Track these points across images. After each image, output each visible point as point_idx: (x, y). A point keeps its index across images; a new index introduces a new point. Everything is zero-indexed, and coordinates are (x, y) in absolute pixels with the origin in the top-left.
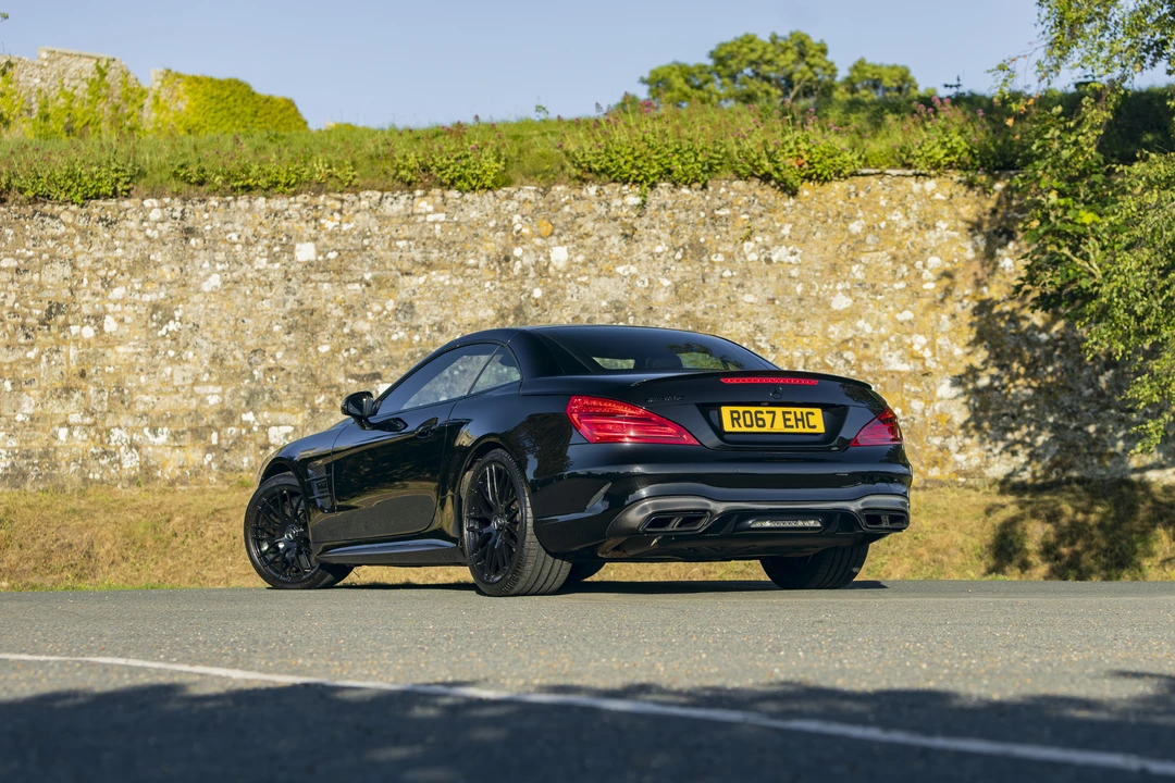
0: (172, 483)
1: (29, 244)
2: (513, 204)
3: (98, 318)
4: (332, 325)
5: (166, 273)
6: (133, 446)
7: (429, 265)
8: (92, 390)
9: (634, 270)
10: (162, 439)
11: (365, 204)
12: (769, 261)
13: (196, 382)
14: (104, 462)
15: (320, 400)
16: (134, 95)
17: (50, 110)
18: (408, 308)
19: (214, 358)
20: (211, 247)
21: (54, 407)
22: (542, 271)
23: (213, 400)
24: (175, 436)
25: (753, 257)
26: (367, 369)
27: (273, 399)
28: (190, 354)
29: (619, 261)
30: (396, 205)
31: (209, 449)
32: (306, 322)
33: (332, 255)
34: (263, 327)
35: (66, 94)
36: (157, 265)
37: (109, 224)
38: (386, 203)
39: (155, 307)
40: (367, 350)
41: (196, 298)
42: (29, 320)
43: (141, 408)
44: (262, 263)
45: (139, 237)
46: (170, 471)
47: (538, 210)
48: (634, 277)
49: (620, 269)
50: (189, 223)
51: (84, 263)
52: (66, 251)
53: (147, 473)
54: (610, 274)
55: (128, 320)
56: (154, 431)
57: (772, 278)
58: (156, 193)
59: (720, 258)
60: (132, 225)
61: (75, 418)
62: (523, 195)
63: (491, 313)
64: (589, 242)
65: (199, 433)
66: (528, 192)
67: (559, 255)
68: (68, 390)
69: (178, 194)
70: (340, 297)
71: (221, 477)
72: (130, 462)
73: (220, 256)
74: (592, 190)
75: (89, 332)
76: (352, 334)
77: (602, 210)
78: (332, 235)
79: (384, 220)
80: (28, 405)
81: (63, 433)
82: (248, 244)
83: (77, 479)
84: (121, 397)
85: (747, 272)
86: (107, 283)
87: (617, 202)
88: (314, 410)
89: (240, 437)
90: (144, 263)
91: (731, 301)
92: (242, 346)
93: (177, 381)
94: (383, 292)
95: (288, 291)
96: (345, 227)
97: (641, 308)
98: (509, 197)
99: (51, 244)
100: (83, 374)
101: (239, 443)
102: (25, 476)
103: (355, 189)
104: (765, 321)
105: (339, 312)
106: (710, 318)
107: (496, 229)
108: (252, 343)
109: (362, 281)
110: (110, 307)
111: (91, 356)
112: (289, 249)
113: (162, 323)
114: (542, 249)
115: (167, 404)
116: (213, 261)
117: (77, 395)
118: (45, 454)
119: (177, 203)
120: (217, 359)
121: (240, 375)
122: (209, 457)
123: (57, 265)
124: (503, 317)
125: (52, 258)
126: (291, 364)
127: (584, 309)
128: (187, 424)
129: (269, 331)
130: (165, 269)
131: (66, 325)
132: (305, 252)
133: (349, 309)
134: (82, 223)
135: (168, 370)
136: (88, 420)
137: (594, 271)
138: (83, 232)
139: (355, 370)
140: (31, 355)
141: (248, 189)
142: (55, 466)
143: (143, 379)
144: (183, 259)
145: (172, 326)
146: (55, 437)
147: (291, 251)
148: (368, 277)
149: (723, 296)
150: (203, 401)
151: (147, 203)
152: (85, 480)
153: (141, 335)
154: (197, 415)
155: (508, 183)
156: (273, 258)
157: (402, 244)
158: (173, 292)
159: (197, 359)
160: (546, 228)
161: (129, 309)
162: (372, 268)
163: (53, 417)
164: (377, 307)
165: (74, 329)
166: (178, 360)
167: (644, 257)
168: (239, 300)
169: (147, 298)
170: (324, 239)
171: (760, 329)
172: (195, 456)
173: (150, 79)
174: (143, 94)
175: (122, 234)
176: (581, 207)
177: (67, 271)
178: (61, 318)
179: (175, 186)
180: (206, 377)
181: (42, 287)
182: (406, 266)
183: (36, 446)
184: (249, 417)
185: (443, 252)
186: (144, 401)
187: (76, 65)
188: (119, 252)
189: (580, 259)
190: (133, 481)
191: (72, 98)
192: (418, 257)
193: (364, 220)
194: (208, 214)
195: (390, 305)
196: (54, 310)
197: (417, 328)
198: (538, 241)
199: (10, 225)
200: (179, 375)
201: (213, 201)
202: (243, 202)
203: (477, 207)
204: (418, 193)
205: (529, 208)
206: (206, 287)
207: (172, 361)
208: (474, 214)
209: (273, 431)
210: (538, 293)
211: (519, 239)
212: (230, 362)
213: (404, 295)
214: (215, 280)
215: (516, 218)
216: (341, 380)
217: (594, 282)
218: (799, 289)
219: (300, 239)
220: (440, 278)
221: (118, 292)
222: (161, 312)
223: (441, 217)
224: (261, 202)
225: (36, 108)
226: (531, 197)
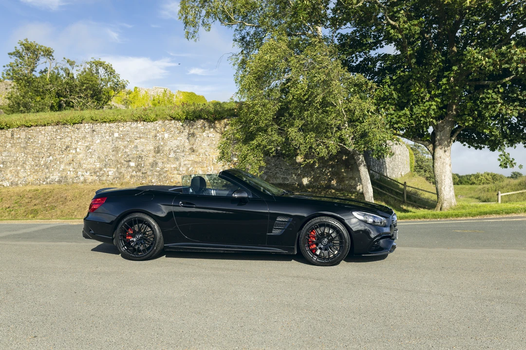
0: (90, 183)
1: (63, 133)
2: (157, 125)
3: (76, 149)
4: (121, 150)
5: (89, 139)
6: (82, 175)
7: (140, 138)
8: (75, 163)
9: (181, 138)
10: (88, 174)
11: (128, 125)
12: (208, 137)
13: (95, 162)
14: (77, 178)
15: (119, 166)
16: (172, 96)
17: (155, 99)
18: (136, 147)
19: (98, 157)
20: (98, 134)
21: (67, 167)
22: (163, 139)
23: (98, 166)
24: (91, 173)
25: (205, 136)
26: (128, 159)
27: (110, 166)
28: (93, 156)
29: (178, 137)
30: (134, 125)
31: (97, 176)
32: (116, 150)
33: (121, 136)
34: (108, 151)
35: (158, 96)
36: (87, 138)
37: (78, 129)
38: (132, 125)
39: (87, 146)
40: (128, 156)
41: (95, 145)
42: (63, 149)
43: (84, 167)
44: (108, 137)
45: (84, 132)
46: (90, 180)
47: (162, 126)
48: (181, 140)
49: (178, 138)
50: (94, 129)
51: (73, 137)
52: (70, 135)
53: (85, 181)
54: (176, 140)
55: (82, 149)
56: (86, 172)
57: (209, 140)
58: (87, 123)
59: (198, 136)
60: (83, 129)
61: (71, 169)
62: (159, 123)
63: (153, 148)
64: (172, 133)
65: (95, 173)
66: (160, 122)
67: (166, 135)
68: (70, 164)
69: (91, 123)
70: (123, 144)
71: (99, 182)
72: (82, 179)
73: (100, 136)
74: (173, 121)
75: (74, 152)
76: (125, 152)
77: (175, 126)
78: (121, 131)
79: (131, 128)
80: (62, 167)
81: (69, 172)
82: (105, 133)
83: (71, 182)
84: (80, 165)
85: (204, 139)
86: (78, 141)
87: (178, 124)
88: (118, 168)
89: (103, 174)
90: (85, 137)
91: (201, 145)
92: (104, 155)
93: (91, 162)
94: (131, 143)
95: (113, 143)
96: (124, 130)
97: (182, 147)
98: (157, 123)
99: (67, 133)
100: (73, 160)
101: (103, 175)
102: (61, 181)
103: (126, 121)
104: (208, 149)
105: (123, 148)
106: (196, 149)
107: (154, 130)
108: (106, 154)
109: (127, 141)
110: (78, 147)
111: (74, 157)
112: (113, 134)
113: (88, 150)
114: (163, 134)
115: (89, 167)
116: (98, 137)
117: (72, 165)
118: (65, 177)
119: (91, 124)
120: (99, 157)
121: (103, 161)
122: (97, 178)
123: (68, 138)
124: (155, 148)
125: (67, 136)
126: (113, 158)
127: (171, 147)
128: (93, 171)
129: (109, 152)
130: (89, 138)
131: (70, 150)
132: (116, 135)
133: (125, 147)
134: (73, 129)
135: (89, 160)
136: (74, 170)
137: (173, 139)
138: (73, 131)
139: (126, 160)
140: (63, 156)
141: (105, 122)
142: (67, 179)
143: (84, 161)
144: (92, 136)
145: (90, 150)
146: (67, 173)
147: (113, 135)
148: (128, 140)
149: (199, 144)
150: (96, 166)
151: (86, 125)
152: (73, 182)
153: (84, 152)
154: (95, 169)
155: (156, 120)
156: (110, 136)
157: (135, 133)
158: (91, 143)
159: (95, 157)
160: (164, 130)
161: (82, 147)
162: (129, 138)
163: (67, 169)
164: (130, 147)
165: (71, 151)
166: (91, 158)
167: (183, 136)
168: (103, 145)
169: (85, 144)
170: (120, 132)
171: (206, 151)
172: (95, 178)
173: (175, 92)
174: (174, 95)
175: (81, 131)
176: (171, 125)
177: (70, 139)
178: (69, 149)
179: (91, 121)
180: (96, 161)
181: (65, 142)
182: (136, 138)
183: (64, 175)
184: (105, 169)
185: (143, 135)
186: (84, 166)
187: (160, 90)
188: (80, 135)
189: (170, 136)
190: (82, 183)
191: (159, 96)
192: (138, 136)
193: (128, 128)
194: (98, 127)
195: (133, 146)
196: (67, 147)
197: (138, 151)
198: (162, 133)
199: (59, 129)
200: (92, 161)
201: (98, 124)
202: (104, 124)
203: (150, 125)
204: (139, 122)
205: (160, 126)
206: (97, 142)
207: (90, 158)
208: (149, 127)
209: (109, 172)
210: (162, 144)
211: (158, 132)
212: (101, 158)
213: (135, 144)
214: (99, 141)
215: (158, 128)
216: (123, 162)
217: (173, 141)
218: (214, 142)
219: (115, 132)
220: (142, 140)
221: (80, 143)
222: (88, 147)
223: (143, 127)
224: (108, 124)
225: (152, 98)
226: (161, 123)
